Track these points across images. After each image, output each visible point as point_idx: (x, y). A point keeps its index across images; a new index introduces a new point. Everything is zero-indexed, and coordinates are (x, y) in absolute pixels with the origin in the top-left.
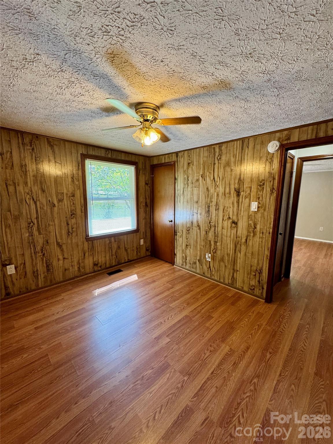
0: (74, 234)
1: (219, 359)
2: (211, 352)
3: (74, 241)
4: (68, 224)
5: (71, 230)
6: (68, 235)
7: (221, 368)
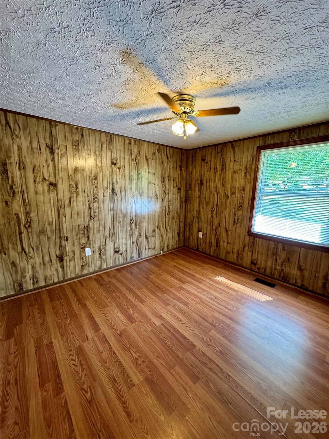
0: (239, 225)
1: (126, 366)
2: (136, 359)
3: (237, 231)
4: (235, 215)
5: (237, 220)
6: (234, 224)
7: (116, 363)
